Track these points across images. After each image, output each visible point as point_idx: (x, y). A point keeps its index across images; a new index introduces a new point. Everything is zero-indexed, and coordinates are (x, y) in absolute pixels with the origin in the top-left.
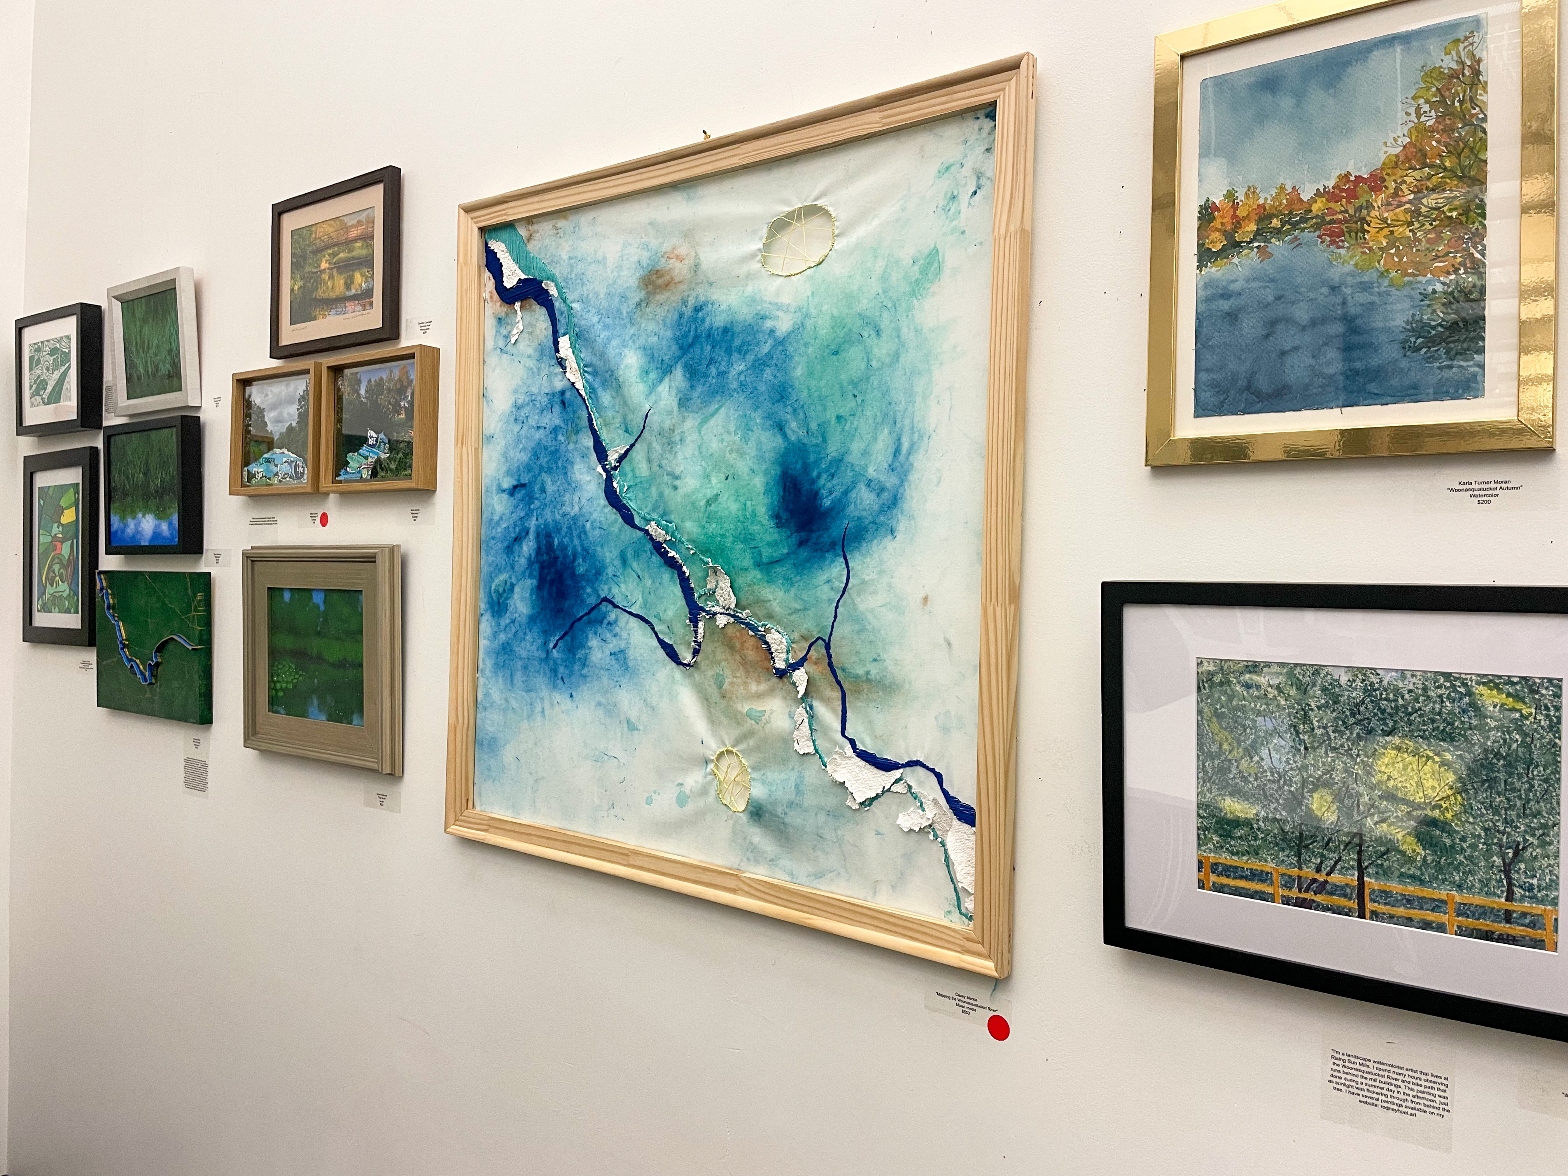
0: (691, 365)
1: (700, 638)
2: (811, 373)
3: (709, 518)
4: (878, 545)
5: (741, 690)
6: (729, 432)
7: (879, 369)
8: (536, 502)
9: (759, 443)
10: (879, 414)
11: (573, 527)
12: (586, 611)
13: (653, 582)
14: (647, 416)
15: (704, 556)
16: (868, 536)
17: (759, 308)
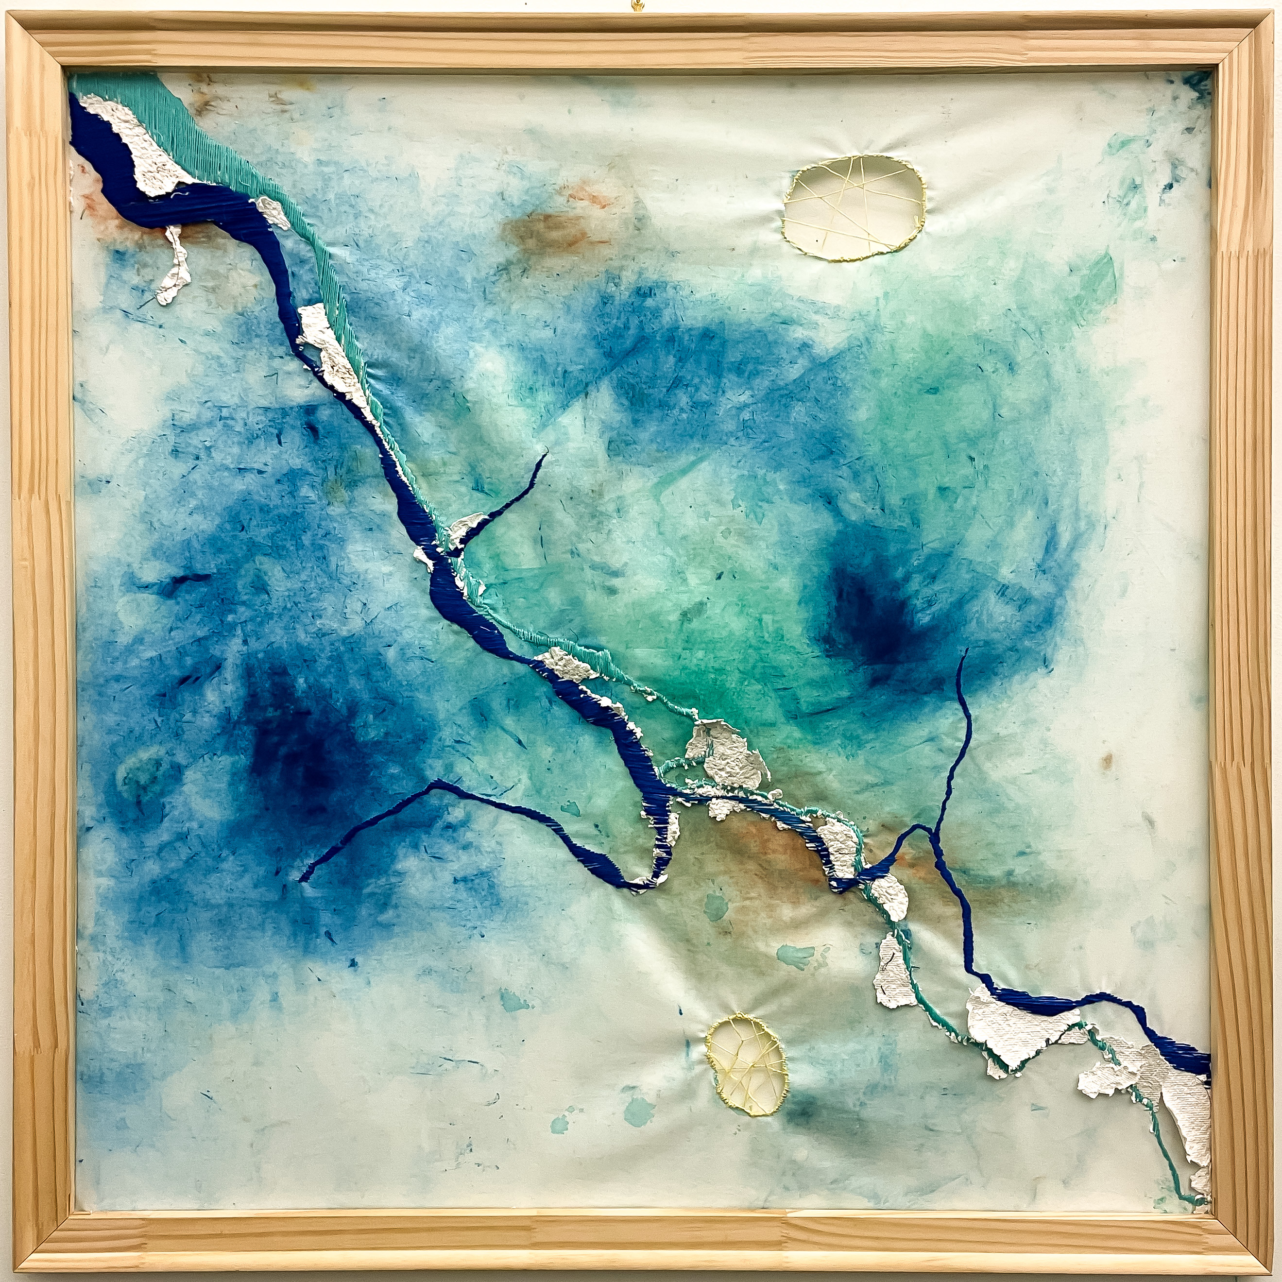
0: (633, 387)
1: (670, 840)
2: (886, 418)
3: (689, 643)
4: (1022, 682)
5: (763, 919)
6: (720, 502)
7: (1015, 421)
8: (241, 609)
9: (785, 525)
10: (1016, 488)
11: (346, 657)
12: (387, 807)
13: (559, 750)
14: (539, 465)
15: (680, 704)
16: (1004, 669)
17: (778, 305)
